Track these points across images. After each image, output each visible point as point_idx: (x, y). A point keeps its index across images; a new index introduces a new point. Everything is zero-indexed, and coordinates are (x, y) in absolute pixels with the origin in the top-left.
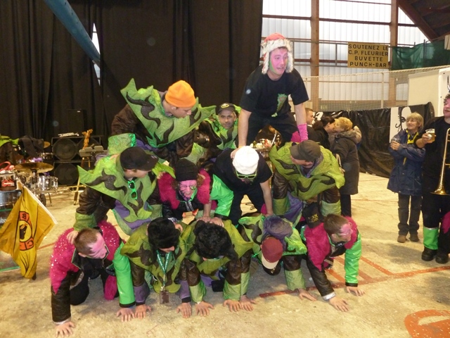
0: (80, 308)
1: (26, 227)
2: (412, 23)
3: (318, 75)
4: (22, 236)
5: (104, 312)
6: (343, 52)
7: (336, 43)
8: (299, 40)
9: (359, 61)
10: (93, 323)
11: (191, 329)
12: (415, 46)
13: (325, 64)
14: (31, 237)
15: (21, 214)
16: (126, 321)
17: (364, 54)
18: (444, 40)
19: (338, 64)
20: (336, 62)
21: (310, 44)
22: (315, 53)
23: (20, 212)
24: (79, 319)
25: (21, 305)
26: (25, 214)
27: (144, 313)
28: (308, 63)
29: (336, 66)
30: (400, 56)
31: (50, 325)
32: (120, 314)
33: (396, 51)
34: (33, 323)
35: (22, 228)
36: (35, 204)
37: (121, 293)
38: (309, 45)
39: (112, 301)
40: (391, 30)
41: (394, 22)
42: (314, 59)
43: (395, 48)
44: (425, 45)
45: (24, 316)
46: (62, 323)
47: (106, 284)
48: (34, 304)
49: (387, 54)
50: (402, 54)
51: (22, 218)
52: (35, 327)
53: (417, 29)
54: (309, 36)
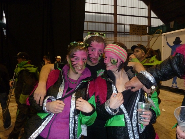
2: (157, 17)
3: (117, 37)
7: (125, 25)
8: (109, 23)
9: (135, 33)
12: (158, 26)
13: (120, 33)
17: (136, 29)
18: (170, 24)
21: (113, 25)
28: (113, 33)
29: (125, 34)
30: (152, 30)
40: (148, 20)
41: (149, 16)
42: (115, 31)
43: (150, 27)
44: (162, 26)
49: (146, 30)
53: (159, 19)
54: (113, 22)
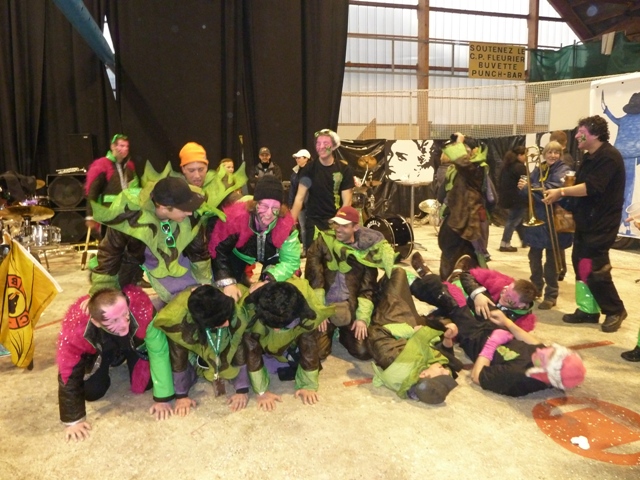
0: (98, 404)
1: (17, 297)
2: (558, 16)
3: (427, 88)
4: (12, 309)
5: (132, 409)
6: (463, 56)
7: (452, 43)
8: (402, 38)
9: (484, 69)
10: (116, 423)
11: (252, 427)
12: (562, 48)
13: (438, 72)
14: (25, 310)
15: (10, 279)
16: (162, 419)
17: (491, 59)
18: (600, 42)
19: (456, 73)
20: (452, 71)
21: (416, 43)
22: (424, 57)
23: (8, 275)
24: (97, 419)
25: (14, 403)
26: (15, 279)
27: (188, 409)
28: (414, 71)
29: (452, 76)
30: (541, 62)
31: (57, 427)
32: (154, 411)
33: (536, 55)
34: (32, 425)
35: (12, 297)
36: (29, 264)
37: (155, 382)
38: (415, 45)
39: (142, 395)
40: (529, 27)
41: (534, 14)
42: (421, 66)
43: (535, 51)
44: (575, 48)
45: (20, 416)
46: (73, 424)
47: (134, 372)
48: (32, 401)
49: (523, 60)
50: (544, 60)
51: (11, 285)
52: (35, 429)
53: (565, 25)
54: (415, 33)
